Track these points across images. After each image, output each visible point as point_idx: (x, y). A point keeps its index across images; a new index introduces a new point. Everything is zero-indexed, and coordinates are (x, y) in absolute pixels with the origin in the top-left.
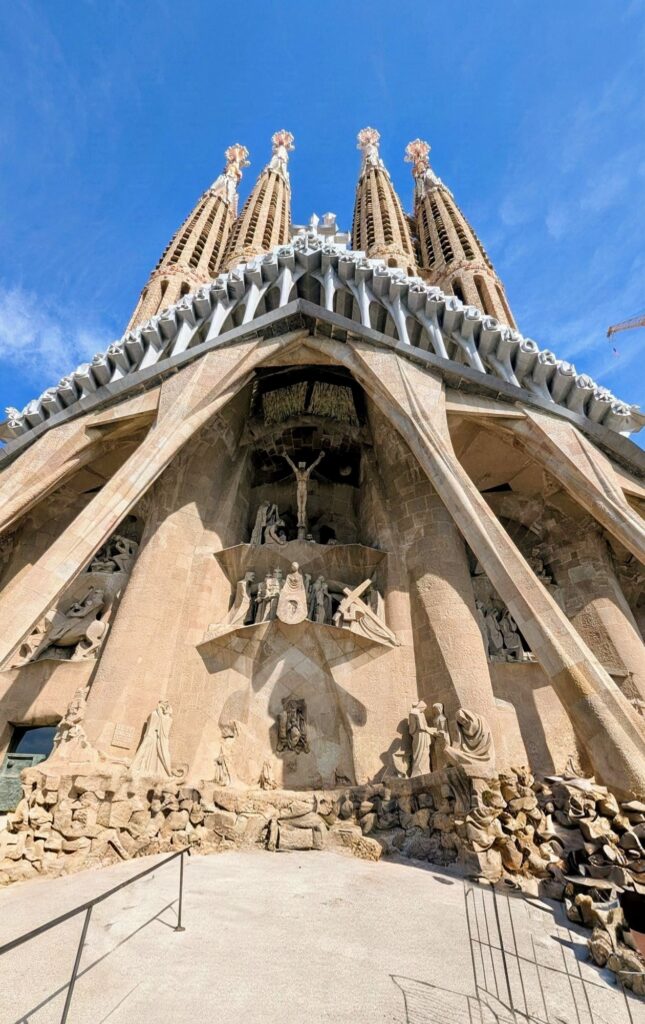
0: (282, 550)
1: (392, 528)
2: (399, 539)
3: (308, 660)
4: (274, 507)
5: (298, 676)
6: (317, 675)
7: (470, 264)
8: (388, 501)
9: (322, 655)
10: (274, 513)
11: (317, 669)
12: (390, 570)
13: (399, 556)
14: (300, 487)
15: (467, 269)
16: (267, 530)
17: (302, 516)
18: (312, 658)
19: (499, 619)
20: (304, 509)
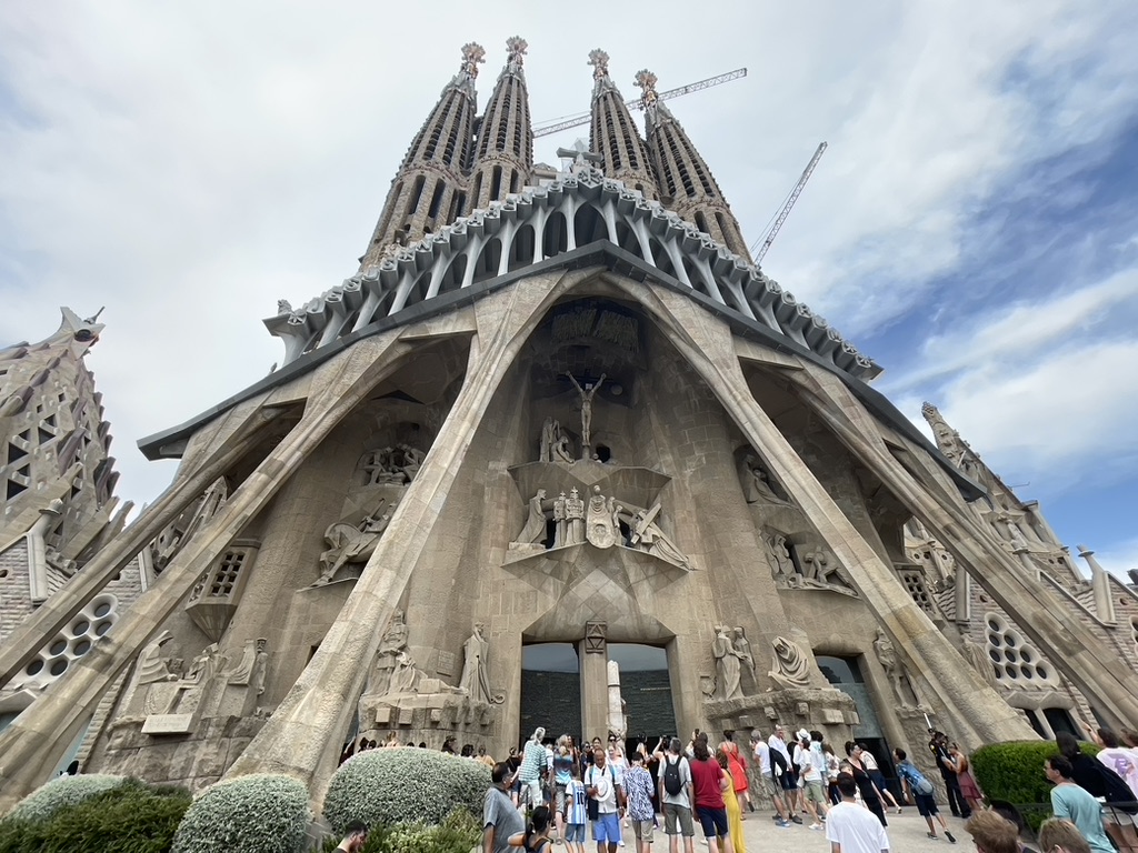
0: (571, 469)
1: (673, 454)
2: (681, 465)
3: (612, 582)
4: (556, 423)
5: (603, 598)
6: (621, 598)
7: (711, 201)
8: (667, 426)
9: (626, 577)
10: (556, 428)
11: (621, 591)
12: (676, 495)
13: (683, 482)
14: (584, 406)
16: (554, 447)
17: (586, 435)
18: (616, 582)
19: (773, 545)
20: (588, 428)
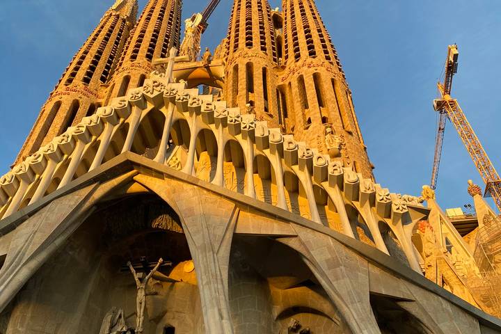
4: (119, 313)
7: (312, 62)
10: (120, 317)
14: (139, 294)
15: (309, 67)
20: (142, 314)
